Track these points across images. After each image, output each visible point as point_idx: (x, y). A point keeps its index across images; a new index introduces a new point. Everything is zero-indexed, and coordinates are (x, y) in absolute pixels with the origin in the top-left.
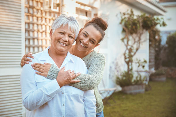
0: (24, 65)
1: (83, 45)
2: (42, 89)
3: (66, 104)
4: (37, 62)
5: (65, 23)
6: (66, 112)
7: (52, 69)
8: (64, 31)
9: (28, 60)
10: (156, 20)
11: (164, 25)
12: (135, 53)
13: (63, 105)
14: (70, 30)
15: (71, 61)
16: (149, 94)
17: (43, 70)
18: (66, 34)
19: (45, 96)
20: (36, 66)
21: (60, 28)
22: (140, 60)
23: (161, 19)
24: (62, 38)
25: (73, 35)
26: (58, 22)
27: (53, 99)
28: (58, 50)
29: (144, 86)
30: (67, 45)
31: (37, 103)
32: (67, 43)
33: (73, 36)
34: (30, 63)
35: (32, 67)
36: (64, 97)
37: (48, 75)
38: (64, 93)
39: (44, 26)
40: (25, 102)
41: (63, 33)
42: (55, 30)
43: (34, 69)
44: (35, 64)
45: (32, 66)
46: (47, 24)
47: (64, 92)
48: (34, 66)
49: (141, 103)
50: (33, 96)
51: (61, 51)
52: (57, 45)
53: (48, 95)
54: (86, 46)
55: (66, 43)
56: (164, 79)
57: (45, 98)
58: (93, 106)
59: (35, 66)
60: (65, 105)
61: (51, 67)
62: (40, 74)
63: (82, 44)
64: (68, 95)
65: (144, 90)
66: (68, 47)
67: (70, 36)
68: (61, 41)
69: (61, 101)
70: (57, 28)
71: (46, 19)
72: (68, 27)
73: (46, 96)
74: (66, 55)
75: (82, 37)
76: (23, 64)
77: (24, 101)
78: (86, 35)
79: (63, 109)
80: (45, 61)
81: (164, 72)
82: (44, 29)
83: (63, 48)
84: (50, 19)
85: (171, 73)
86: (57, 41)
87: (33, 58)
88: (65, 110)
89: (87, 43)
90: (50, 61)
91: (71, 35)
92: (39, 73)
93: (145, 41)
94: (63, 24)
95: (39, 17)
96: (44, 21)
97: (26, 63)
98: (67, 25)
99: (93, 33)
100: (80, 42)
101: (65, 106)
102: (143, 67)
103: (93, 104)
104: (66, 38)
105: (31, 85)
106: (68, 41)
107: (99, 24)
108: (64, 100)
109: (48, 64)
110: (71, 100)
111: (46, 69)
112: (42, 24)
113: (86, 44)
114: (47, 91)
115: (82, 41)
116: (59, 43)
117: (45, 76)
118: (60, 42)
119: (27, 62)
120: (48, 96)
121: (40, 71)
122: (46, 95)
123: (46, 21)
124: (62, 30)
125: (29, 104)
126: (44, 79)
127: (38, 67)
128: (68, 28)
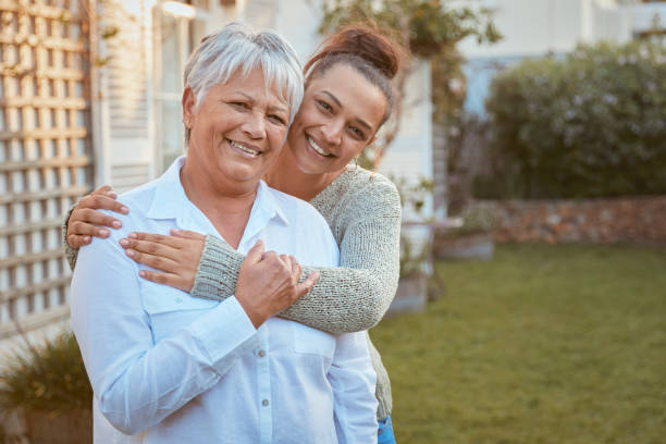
0: (89, 242)
1: (321, 151)
2: (179, 340)
3: (274, 396)
4: (142, 229)
5: (252, 59)
6: (275, 432)
7: (212, 258)
8: (250, 98)
9: (107, 223)
10: (462, 18)
11: (493, 36)
12: (381, 153)
13: (265, 403)
14: (273, 90)
15: (277, 220)
16: (443, 313)
17: (173, 262)
18: (255, 108)
19: (195, 370)
20: (143, 244)
21: (227, 83)
22: (403, 181)
23: (481, 16)
24: (239, 126)
25: (283, 110)
26: (220, 57)
27: (222, 380)
28: (227, 176)
29: (423, 285)
30: (260, 153)
31: (163, 400)
32: (260, 145)
33: (283, 115)
34: (114, 233)
35: (122, 251)
36: (268, 369)
37: (196, 282)
38: (268, 353)
39: (25, 51)
40: (111, 401)
41: (245, 106)
42: (207, 89)
43: (132, 257)
44: (137, 238)
45: (125, 247)
46: (40, 41)
47: (267, 348)
48: (134, 247)
49: (420, 353)
50: (146, 373)
51: (239, 178)
52: (221, 153)
53: (211, 364)
54: (333, 150)
55: (256, 144)
56: (484, 248)
57: (195, 377)
58: (367, 399)
59: (137, 248)
60: (270, 400)
61: (205, 250)
62: (163, 281)
63: (316, 147)
64: (285, 362)
65: (421, 299)
66: (265, 160)
67: (272, 116)
68: (237, 136)
69: (255, 386)
70: (217, 81)
71: (33, 18)
72: (263, 76)
73: (199, 369)
74: (253, 195)
75: (314, 116)
76: (87, 238)
77: (107, 397)
78: (328, 107)
79: (265, 419)
80: (174, 220)
81: (486, 224)
82: (27, 63)
83: (246, 167)
84: (49, 21)
85: (507, 223)
86: (220, 139)
87: (126, 213)
88: (273, 423)
89: (339, 141)
90: (195, 221)
91: (278, 109)
92: (158, 273)
93: (417, 103)
94: (240, 68)
95: (7, 11)
96: (25, 29)
97: (98, 235)
98: (259, 68)
99: (358, 97)
100: (308, 136)
101: (269, 407)
102: (419, 205)
103: (367, 391)
104: (260, 125)
105: (128, 328)
106: (264, 135)
107: (372, 55)
108: (265, 380)
109: (189, 235)
110: (295, 382)
111: (187, 258)
112: (19, 39)
113: (332, 144)
114: (203, 349)
115: (313, 133)
116: (227, 144)
117: (187, 288)
118: (230, 141)
119: (102, 232)
120: (207, 369)
121: (160, 266)
122: (201, 364)
123: (33, 29)
124: (238, 93)
125: (130, 407)
126: (179, 301)
127: (151, 252)
128: (263, 82)
